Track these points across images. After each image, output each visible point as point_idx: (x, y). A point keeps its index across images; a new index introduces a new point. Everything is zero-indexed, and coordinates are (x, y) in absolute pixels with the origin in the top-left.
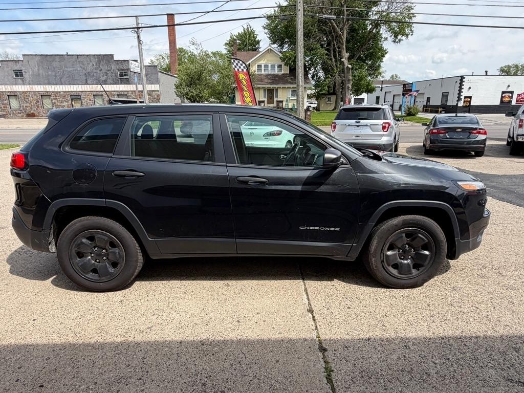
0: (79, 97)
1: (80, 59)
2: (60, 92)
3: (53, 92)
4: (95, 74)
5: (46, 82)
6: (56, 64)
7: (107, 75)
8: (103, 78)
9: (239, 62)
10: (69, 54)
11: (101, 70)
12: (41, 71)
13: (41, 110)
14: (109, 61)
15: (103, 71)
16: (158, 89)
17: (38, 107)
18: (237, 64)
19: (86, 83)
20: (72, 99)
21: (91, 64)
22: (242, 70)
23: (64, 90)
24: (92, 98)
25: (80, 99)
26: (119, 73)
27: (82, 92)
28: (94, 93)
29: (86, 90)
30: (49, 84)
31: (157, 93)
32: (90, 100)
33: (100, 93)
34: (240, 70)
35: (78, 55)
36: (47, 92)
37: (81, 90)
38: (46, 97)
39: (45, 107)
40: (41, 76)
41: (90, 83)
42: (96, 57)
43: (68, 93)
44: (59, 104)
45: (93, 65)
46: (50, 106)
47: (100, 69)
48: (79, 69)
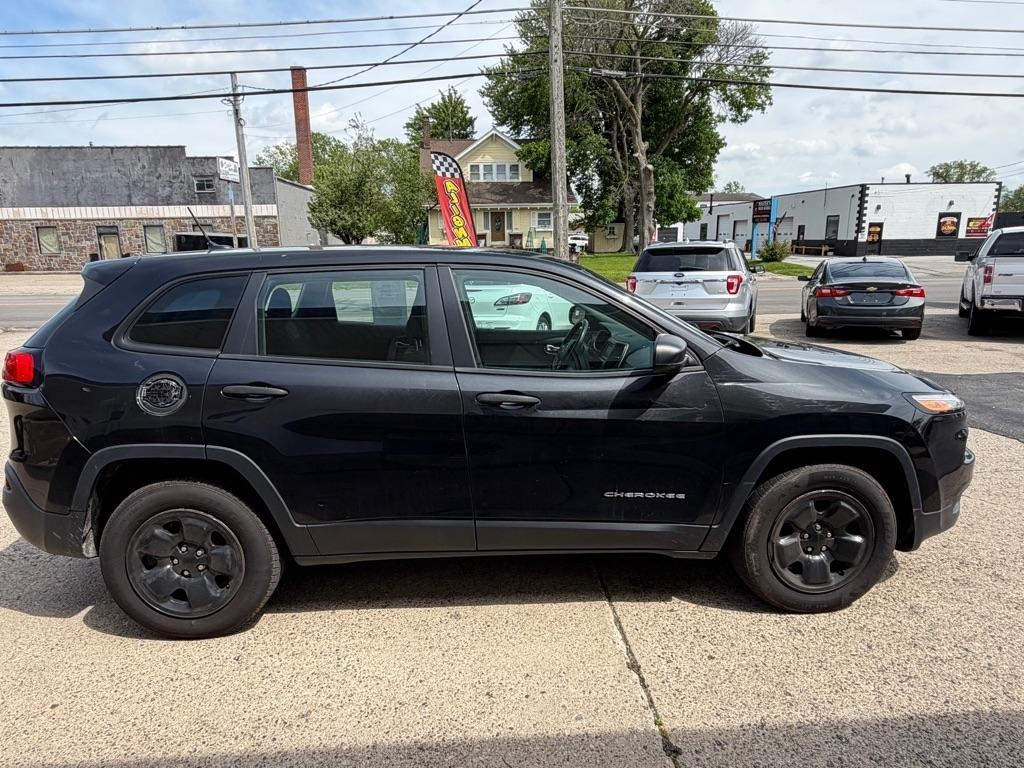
0: (115, 230)
1: (118, 155)
2: (75, 221)
3: (61, 220)
4: (147, 185)
5: (48, 200)
6: (68, 165)
7: (171, 187)
8: (164, 192)
9: (445, 160)
10: (94, 145)
11: (160, 175)
12: (36, 180)
13: (35, 257)
14: (175, 159)
15: (165, 178)
16: (275, 214)
17: (29, 250)
18: (442, 164)
19: (130, 203)
20: (100, 235)
21: (140, 165)
22: (453, 175)
23: (84, 217)
24: (141, 233)
25: (116, 234)
26: (196, 182)
27: (121, 220)
28: (145, 222)
29: (129, 216)
30: (54, 204)
31: (273, 220)
32: (137, 237)
33: (157, 223)
34: (448, 175)
35: (112, 148)
36: (49, 220)
37: (118, 216)
38: (46, 230)
39: (44, 251)
40: (37, 189)
41: (137, 203)
42: (149, 150)
43: (92, 223)
44: (73, 244)
45: (144, 167)
46: (54, 250)
47: (157, 175)
48: (115, 174)
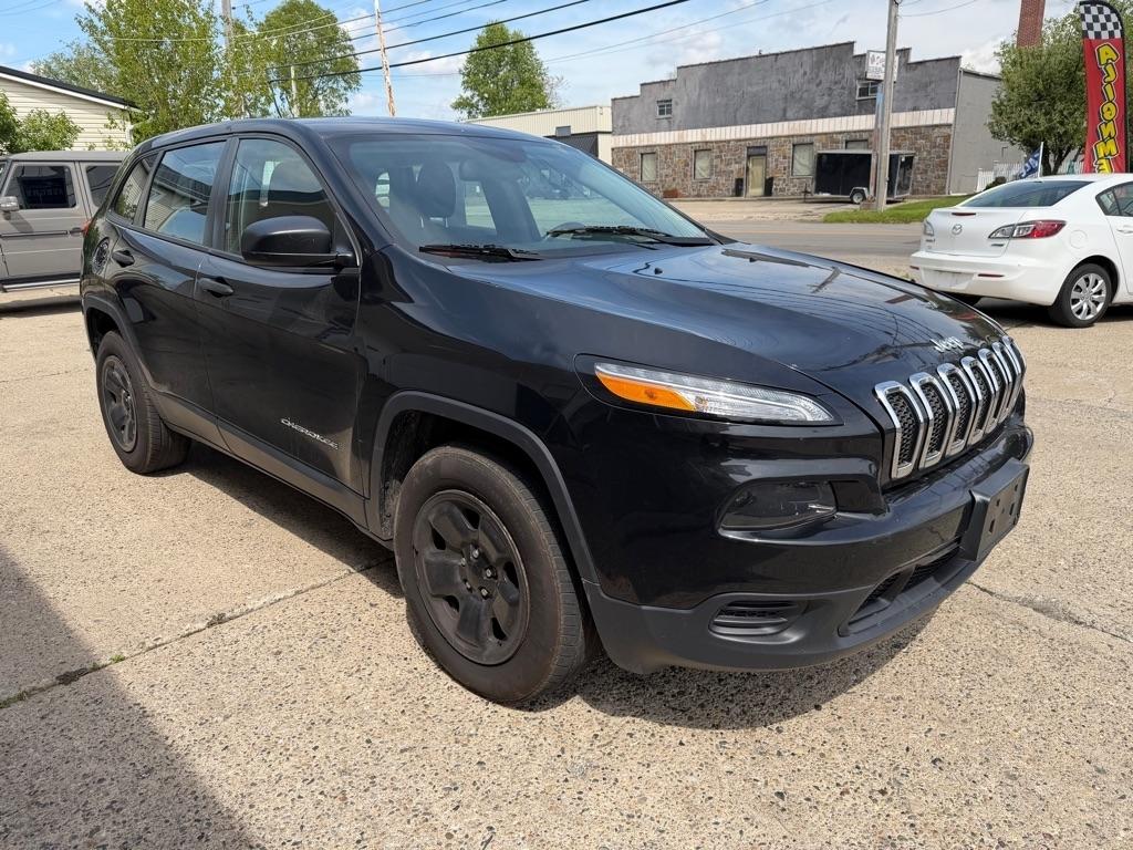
0: (763, 151)
1: (782, 61)
2: (729, 141)
3: (716, 142)
4: (805, 95)
5: (708, 120)
6: (732, 80)
7: (829, 95)
8: (820, 102)
9: (1101, 11)
10: (763, 53)
11: (820, 82)
12: (703, 98)
13: (689, 182)
14: (841, 60)
15: (825, 85)
16: (951, 121)
17: (685, 175)
18: (1096, 19)
19: (784, 118)
20: (749, 156)
21: (802, 71)
22: (1111, 34)
23: (738, 137)
24: (789, 153)
25: (765, 155)
26: (859, 87)
27: (772, 138)
28: (796, 140)
29: (780, 133)
30: (714, 124)
31: (946, 131)
32: (785, 158)
33: (807, 140)
34: (1105, 35)
35: (777, 54)
36: (707, 142)
37: (770, 134)
38: (703, 153)
39: (698, 176)
40: (701, 109)
41: (792, 117)
42: (814, 52)
43: (743, 143)
44: (723, 167)
45: (805, 73)
46: (705, 174)
47: (818, 81)
48: (776, 85)
